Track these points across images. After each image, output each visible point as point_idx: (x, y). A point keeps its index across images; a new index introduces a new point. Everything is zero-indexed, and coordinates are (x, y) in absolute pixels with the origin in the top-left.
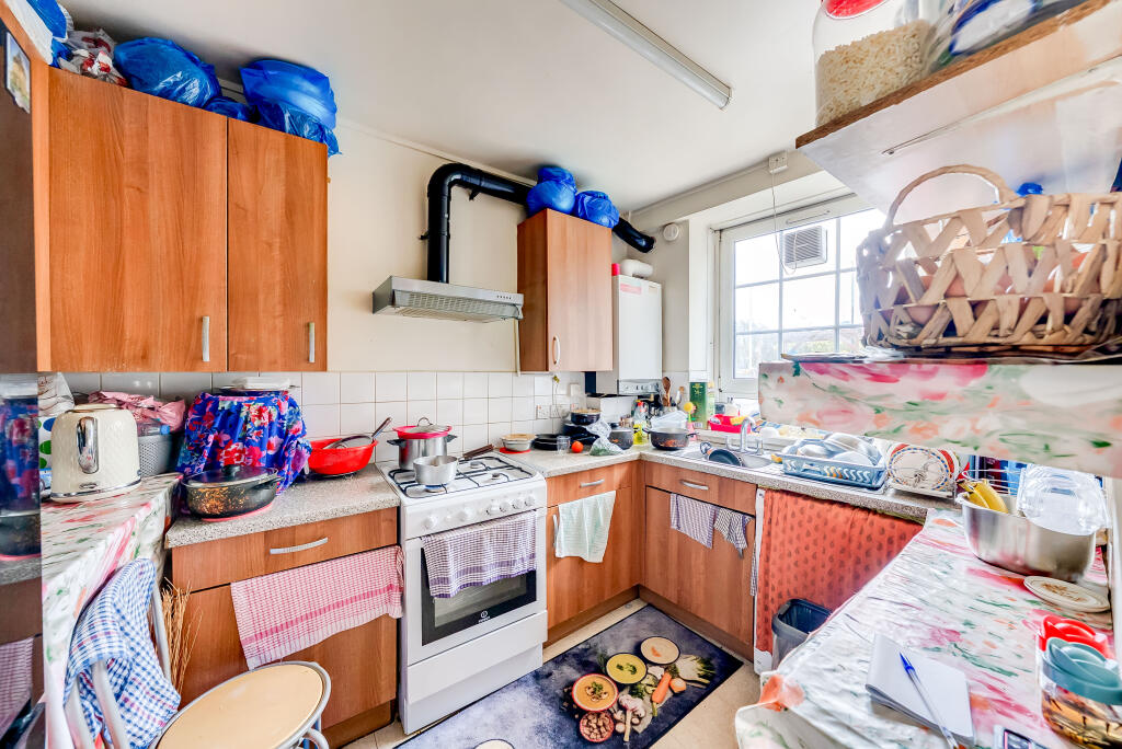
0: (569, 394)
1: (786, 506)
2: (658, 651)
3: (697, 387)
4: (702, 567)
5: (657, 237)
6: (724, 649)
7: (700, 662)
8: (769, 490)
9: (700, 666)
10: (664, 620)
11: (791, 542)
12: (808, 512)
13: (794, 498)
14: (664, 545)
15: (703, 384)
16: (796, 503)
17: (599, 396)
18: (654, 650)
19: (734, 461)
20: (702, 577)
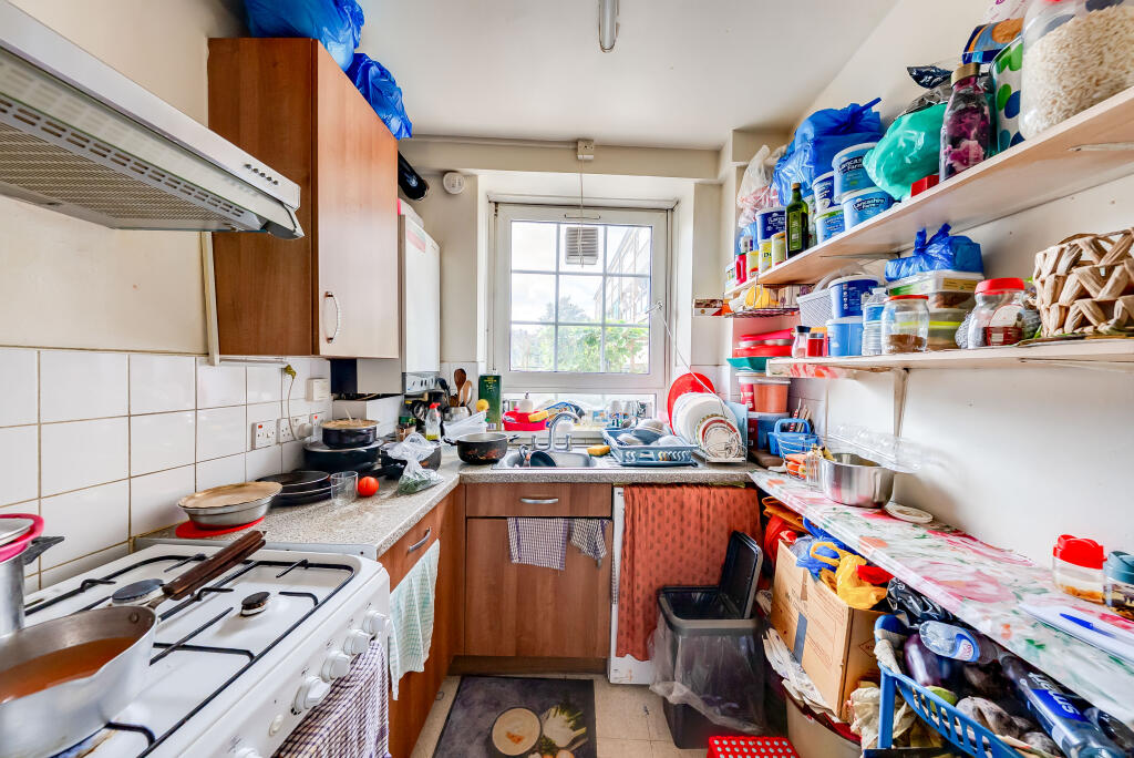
0: (309, 398)
1: (646, 498)
2: (516, 732)
3: (491, 381)
4: (550, 597)
5: (432, 185)
6: (569, 677)
7: (562, 712)
8: (625, 486)
9: (565, 716)
10: (495, 687)
11: (653, 533)
12: (667, 499)
13: (651, 489)
14: (496, 589)
15: (497, 378)
16: (654, 493)
17: (361, 397)
18: (511, 736)
19: (549, 462)
20: (550, 608)
